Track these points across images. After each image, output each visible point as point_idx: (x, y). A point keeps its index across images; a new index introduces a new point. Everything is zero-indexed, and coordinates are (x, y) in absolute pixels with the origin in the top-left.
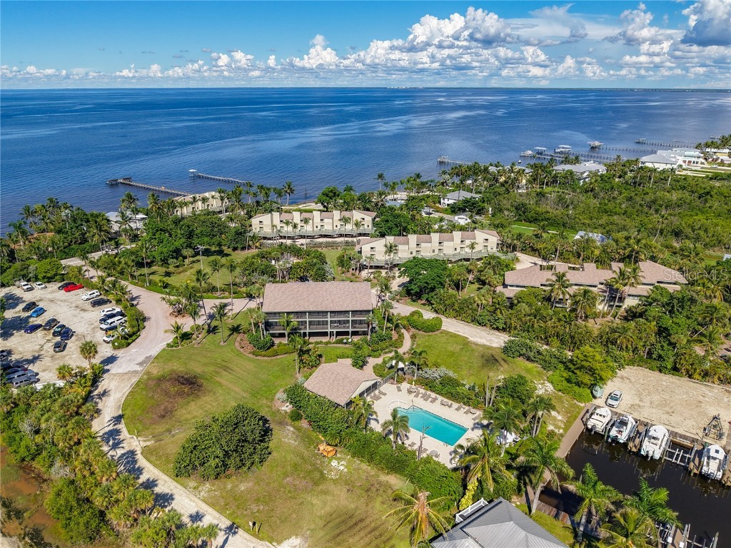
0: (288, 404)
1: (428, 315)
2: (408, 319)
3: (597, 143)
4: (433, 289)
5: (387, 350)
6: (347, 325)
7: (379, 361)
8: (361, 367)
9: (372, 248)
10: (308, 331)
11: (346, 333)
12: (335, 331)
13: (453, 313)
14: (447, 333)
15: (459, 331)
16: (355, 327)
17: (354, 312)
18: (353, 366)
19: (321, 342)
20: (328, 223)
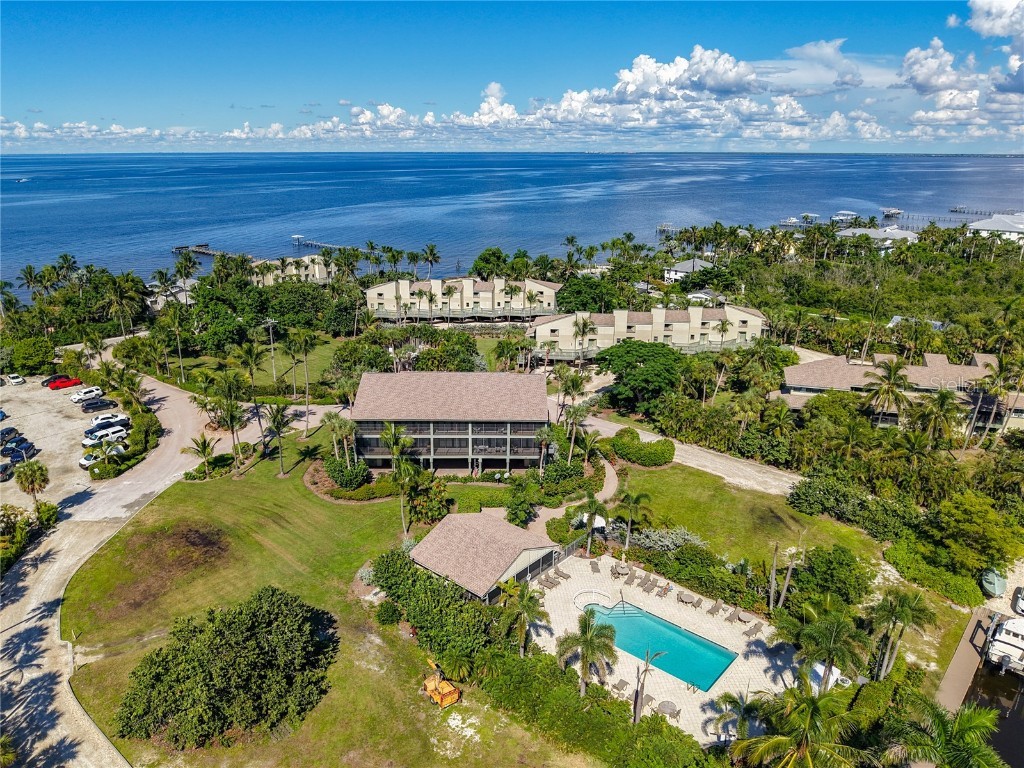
0: (378, 589)
1: (648, 437)
2: (613, 442)
3: (893, 211)
4: (657, 392)
5: (573, 495)
6: (503, 448)
7: (559, 513)
8: (524, 523)
9: (553, 331)
10: (432, 457)
11: (501, 463)
12: (480, 458)
13: (693, 435)
14: (683, 468)
15: (705, 466)
16: (516, 453)
17: (517, 425)
18: (510, 521)
19: (455, 478)
20: (486, 299)
